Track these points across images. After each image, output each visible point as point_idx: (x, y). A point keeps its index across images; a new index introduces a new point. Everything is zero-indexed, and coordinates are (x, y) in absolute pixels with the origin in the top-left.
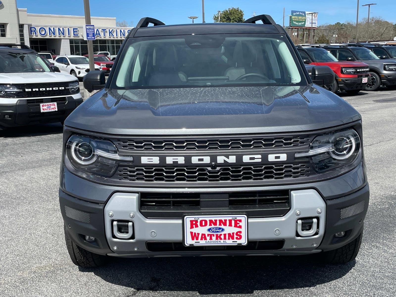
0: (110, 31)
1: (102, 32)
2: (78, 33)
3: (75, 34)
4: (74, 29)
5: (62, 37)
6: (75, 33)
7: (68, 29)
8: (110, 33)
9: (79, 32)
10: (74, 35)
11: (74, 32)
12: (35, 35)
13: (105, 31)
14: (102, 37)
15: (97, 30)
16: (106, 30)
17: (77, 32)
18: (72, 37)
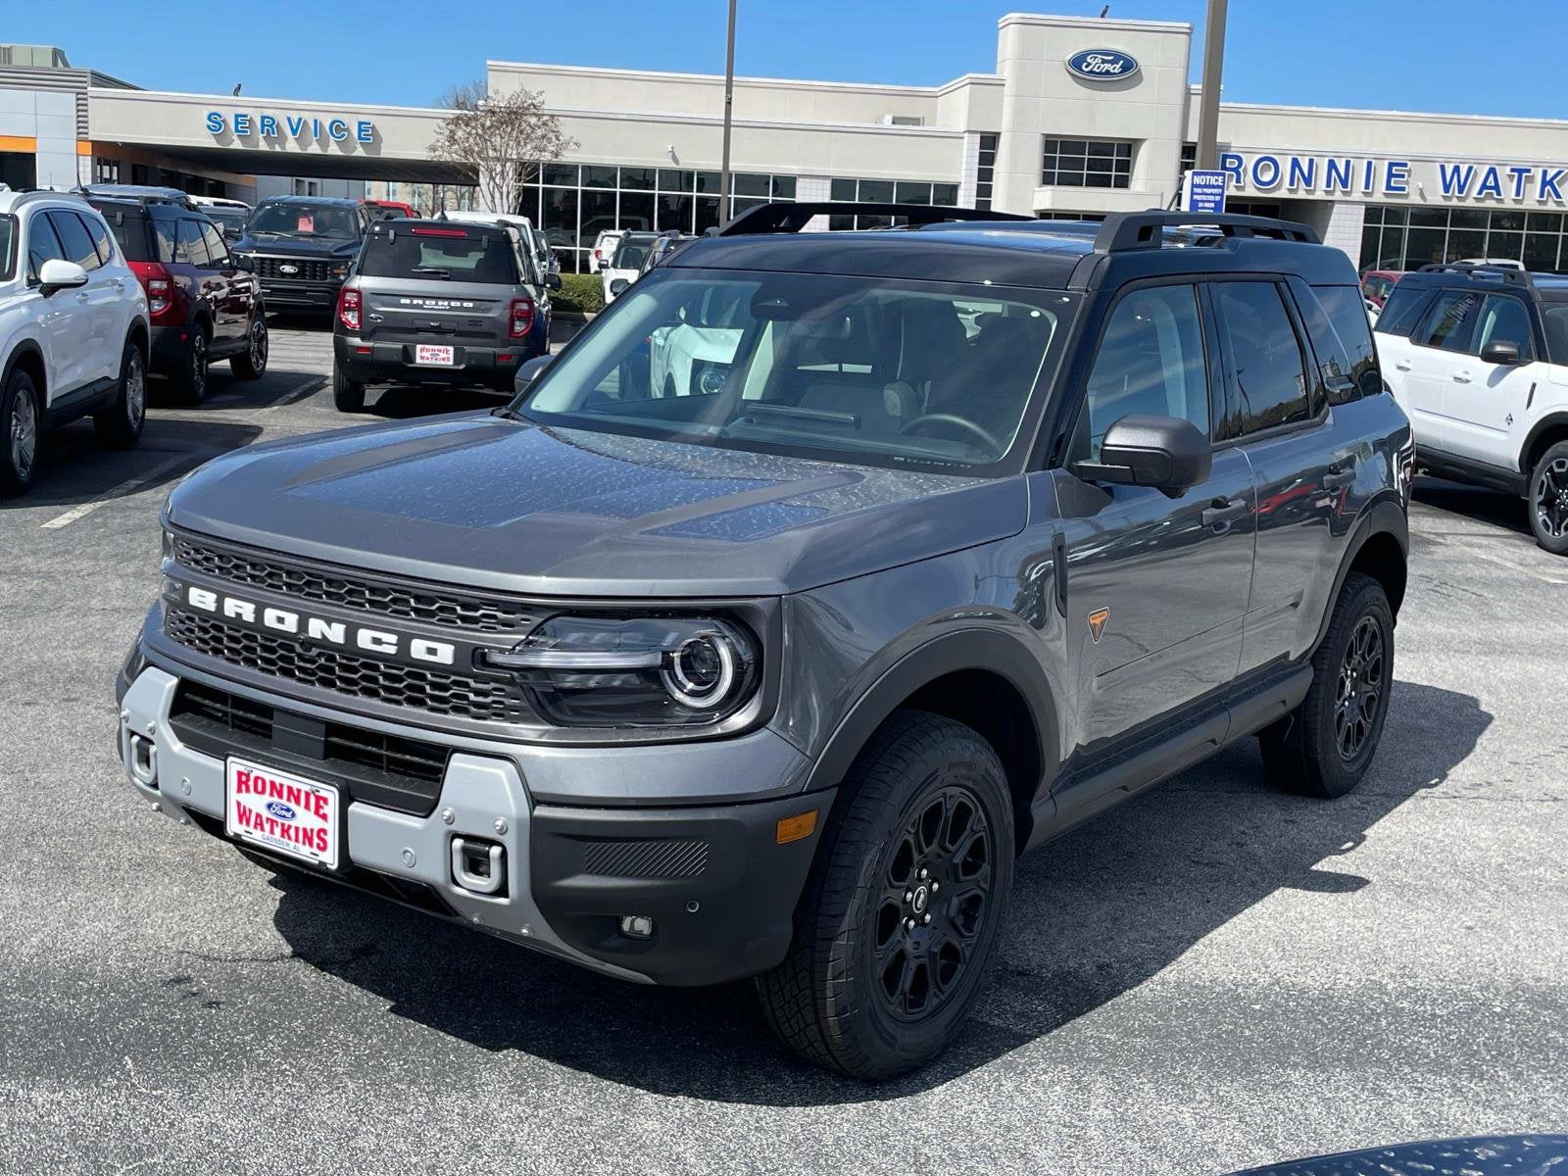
0: (1548, 178)
1: (1512, 181)
2: (1407, 182)
3: (1392, 184)
4: (1391, 165)
5: (1338, 196)
6: (1393, 179)
7: (1369, 164)
8: (1544, 183)
9: (1409, 176)
10: (1387, 189)
11: (1390, 175)
12: (1234, 183)
13: (1524, 175)
14: (1506, 201)
15: (1492, 171)
16: (1529, 171)
17: (1403, 176)
18: (1379, 196)
